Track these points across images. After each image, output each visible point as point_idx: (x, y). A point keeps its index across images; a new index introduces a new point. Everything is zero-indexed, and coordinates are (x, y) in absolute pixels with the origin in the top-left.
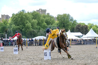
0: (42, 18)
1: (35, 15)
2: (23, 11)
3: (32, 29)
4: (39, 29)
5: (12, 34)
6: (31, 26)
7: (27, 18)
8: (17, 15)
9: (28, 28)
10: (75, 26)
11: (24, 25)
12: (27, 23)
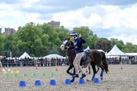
0: (54, 32)
1: (46, 29)
2: (32, 23)
3: (42, 46)
4: (52, 46)
5: (18, 52)
6: (41, 42)
7: (37, 33)
8: (24, 28)
9: (38, 44)
10: (96, 42)
11: (33, 41)
12: (36, 38)
